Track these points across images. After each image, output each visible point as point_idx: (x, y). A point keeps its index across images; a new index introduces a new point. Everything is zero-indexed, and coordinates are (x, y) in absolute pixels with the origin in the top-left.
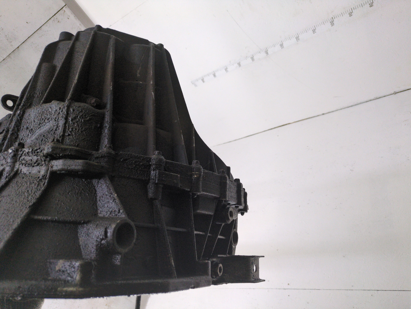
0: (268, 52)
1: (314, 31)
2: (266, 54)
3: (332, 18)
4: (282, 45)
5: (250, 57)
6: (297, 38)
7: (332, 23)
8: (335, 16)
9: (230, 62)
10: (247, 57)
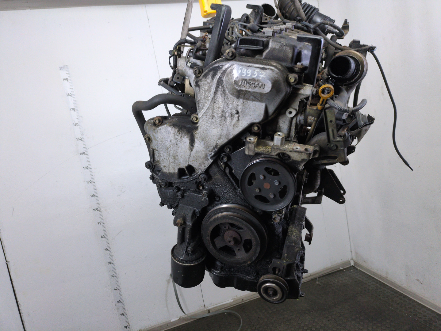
0: (83, 155)
1: (93, 196)
2: (81, 153)
3: (101, 210)
4: (87, 168)
5: (82, 137)
6: (90, 182)
7: (95, 210)
8: (101, 212)
9: (81, 117)
10: (83, 134)
